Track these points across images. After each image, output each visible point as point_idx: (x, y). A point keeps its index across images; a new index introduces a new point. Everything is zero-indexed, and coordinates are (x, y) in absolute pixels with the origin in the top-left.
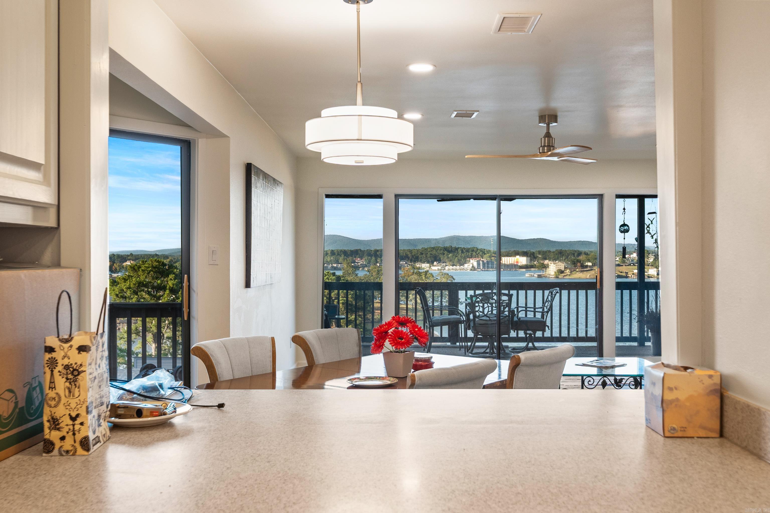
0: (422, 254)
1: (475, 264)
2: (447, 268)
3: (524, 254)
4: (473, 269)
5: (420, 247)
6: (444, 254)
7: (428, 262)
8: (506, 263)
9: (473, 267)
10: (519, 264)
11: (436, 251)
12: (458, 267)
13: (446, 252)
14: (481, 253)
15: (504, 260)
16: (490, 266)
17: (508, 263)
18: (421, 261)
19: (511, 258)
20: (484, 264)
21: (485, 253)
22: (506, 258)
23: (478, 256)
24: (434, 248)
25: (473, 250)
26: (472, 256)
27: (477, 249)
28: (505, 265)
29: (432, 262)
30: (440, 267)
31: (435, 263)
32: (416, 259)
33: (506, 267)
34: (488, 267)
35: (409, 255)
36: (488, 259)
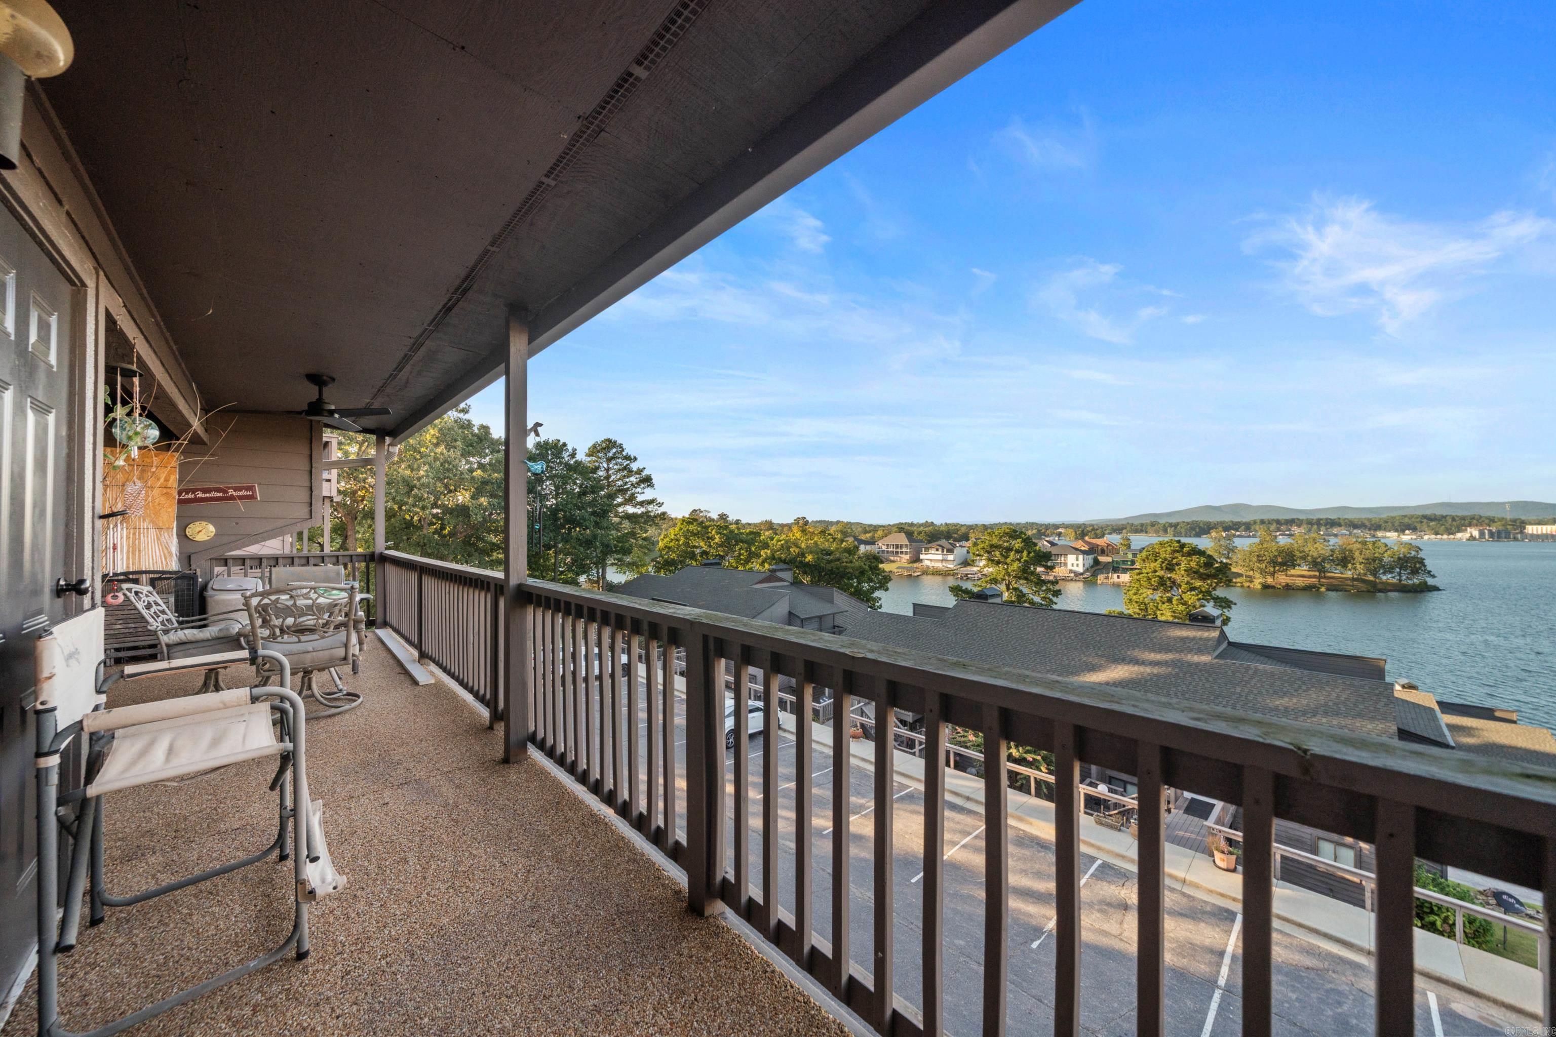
0: (1386, 522)
1: (1476, 533)
2: (1426, 537)
4: (1472, 538)
5: (1384, 516)
6: (1422, 522)
7: (1396, 531)
8: (1535, 532)
9: (1471, 536)
11: (1410, 519)
12: (1445, 537)
13: (1425, 521)
14: (1487, 521)
15: (1530, 529)
16: (1503, 535)
17: (1540, 532)
18: (1385, 530)
19: (1544, 527)
20: (1491, 534)
21: (1494, 521)
22: (1535, 527)
23: (1481, 525)
24: (1405, 516)
25: (1473, 518)
26: (1470, 525)
27: (1481, 517)
28: (1532, 535)
29: (1403, 531)
30: (1414, 537)
31: (1407, 532)
32: (1378, 527)
33: (1535, 537)
34: (1499, 537)
35: (1367, 523)
36: (1501, 528)
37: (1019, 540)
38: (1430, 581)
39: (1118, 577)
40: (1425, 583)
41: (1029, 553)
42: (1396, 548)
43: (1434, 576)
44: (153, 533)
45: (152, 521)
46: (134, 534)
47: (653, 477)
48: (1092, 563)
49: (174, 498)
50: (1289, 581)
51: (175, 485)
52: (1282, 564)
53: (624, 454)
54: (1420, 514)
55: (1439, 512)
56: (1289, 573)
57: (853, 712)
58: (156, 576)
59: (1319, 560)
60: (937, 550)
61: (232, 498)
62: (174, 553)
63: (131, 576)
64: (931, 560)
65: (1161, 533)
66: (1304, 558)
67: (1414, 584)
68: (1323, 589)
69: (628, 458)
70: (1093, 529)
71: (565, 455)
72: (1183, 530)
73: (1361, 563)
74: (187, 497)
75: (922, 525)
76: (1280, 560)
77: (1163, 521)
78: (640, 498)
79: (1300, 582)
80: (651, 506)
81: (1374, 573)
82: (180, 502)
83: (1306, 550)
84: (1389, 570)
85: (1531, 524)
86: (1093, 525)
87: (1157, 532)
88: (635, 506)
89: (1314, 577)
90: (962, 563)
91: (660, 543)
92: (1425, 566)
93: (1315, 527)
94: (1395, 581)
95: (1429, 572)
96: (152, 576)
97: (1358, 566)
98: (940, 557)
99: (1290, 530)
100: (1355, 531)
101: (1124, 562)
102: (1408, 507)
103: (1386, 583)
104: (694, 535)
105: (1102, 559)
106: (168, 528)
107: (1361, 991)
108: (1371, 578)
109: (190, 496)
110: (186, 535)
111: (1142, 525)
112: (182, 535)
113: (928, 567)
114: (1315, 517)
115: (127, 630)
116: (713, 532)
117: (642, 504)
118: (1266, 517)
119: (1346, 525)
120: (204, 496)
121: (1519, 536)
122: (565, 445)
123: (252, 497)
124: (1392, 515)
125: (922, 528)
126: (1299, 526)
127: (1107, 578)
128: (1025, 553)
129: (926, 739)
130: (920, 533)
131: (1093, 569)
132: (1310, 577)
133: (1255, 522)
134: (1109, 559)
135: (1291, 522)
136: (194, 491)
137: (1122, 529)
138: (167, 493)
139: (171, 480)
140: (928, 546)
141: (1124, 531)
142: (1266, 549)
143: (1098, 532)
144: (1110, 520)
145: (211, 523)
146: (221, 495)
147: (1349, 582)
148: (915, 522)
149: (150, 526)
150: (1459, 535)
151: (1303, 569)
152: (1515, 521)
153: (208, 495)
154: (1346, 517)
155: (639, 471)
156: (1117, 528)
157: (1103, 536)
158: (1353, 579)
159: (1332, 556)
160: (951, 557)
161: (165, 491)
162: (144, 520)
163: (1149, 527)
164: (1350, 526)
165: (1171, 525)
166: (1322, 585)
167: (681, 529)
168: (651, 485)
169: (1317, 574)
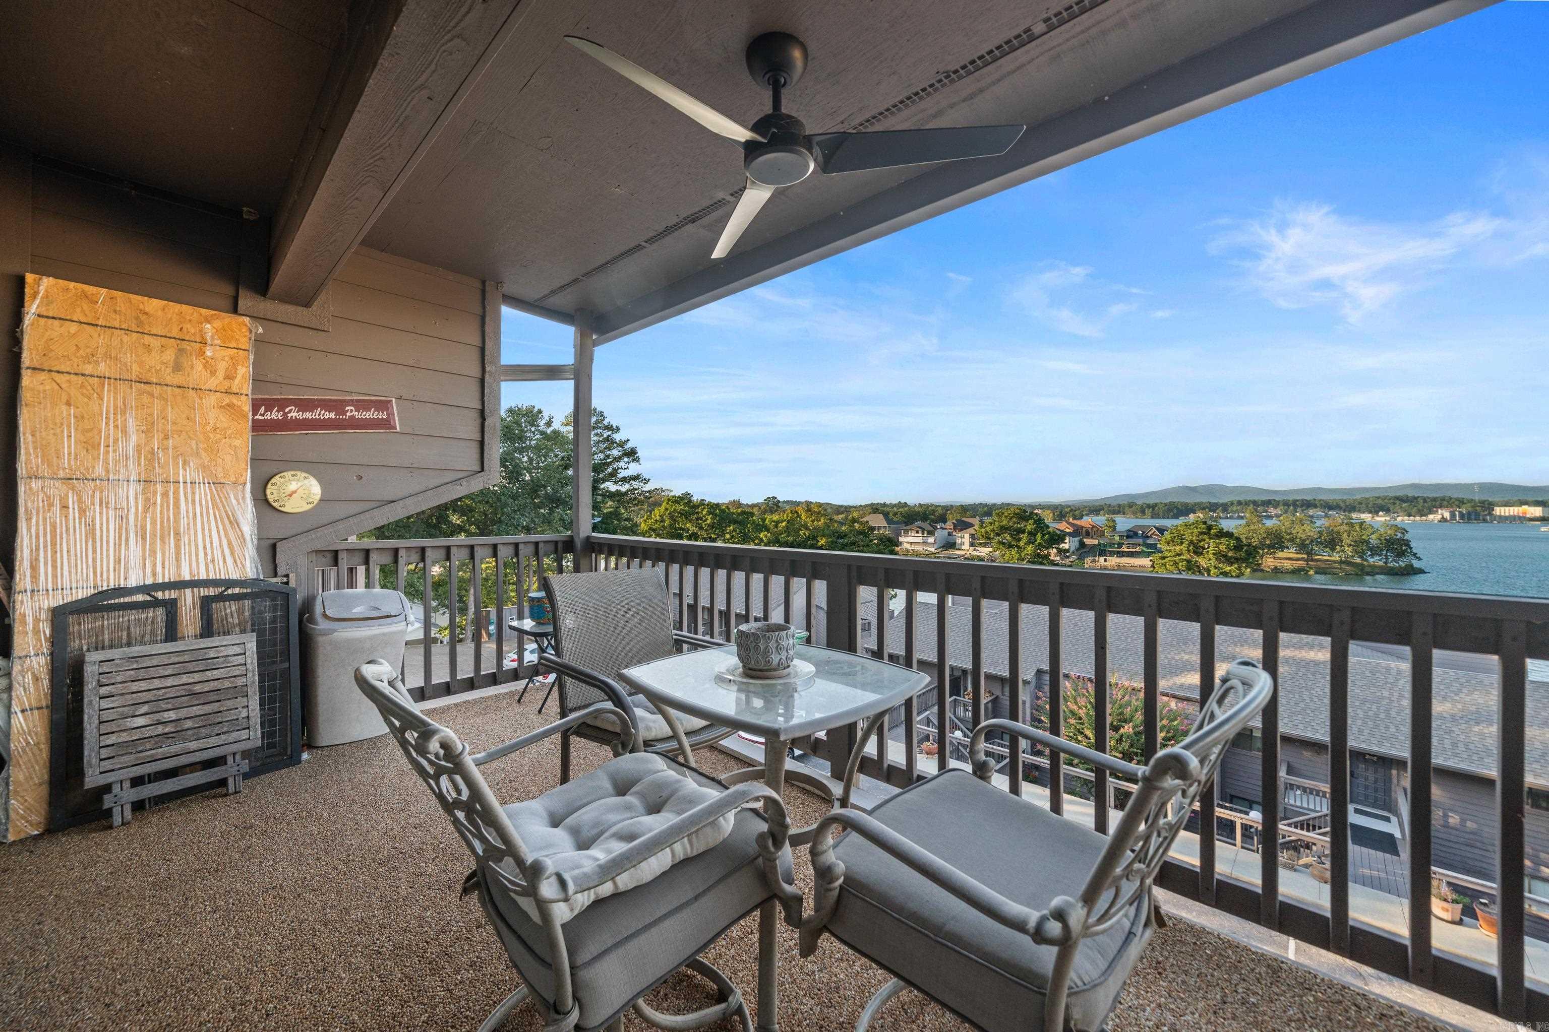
0: (1360, 503)
1: (1447, 515)
2: (1399, 519)
3: (1537, 503)
4: (1444, 520)
5: (1358, 497)
6: (1394, 504)
7: (1370, 512)
8: (1503, 514)
9: (1443, 518)
10: (1528, 516)
11: (1383, 500)
12: (1418, 518)
13: (1398, 502)
14: (1457, 503)
15: (1499, 511)
16: (1473, 517)
17: (1507, 514)
18: (1359, 511)
19: (1512, 509)
20: (1462, 516)
21: (1464, 503)
22: (1502, 509)
23: (1452, 507)
24: (1378, 498)
25: (1444, 500)
26: (1441, 507)
27: (1451, 499)
28: (1500, 517)
29: (1377, 513)
30: (1388, 518)
31: (1381, 513)
32: (1352, 508)
33: (1503, 519)
34: (1469, 519)
35: (1342, 504)
36: (1470, 509)
37: (1030, 522)
38: (1416, 564)
39: (1105, 560)
40: (1412, 565)
41: (1043, 535)
42: (1382, 530)
43: (1419, 559)
44: (203, 492)
45: (204, 468)
46: (165, 495)
47: (638, 450)
48: (1077, 546)
49: (245, 416)
50: (1278, 564)
51: (247, 388)
52: (1270, 547)
53: (606, 422)
54: (1393, 495)
55: (1411, 493)
56: (1277, 555)
57: (919, 722)
58: (212, 591)
59: (1307, 542)
60: (917, 532)
61: (354, 424)
62: (248, 538)
63: (159, 595)
64: (911, 543)
65: (1139, 515)
66: (1292, 540)
67: (1400, 567)
68: (1311, 572)
69: (609, 428)
70: (1071, 511)
71: (542, 423)
72: (1161, 512)
73: (1349, 545)
74: (268, 416)
75: (895, 505)
76: (1268, 542)
77: (1139, 502)
78: (623, 474)
79: (1288, 565)
80: (636, 483)
81: (1362, 555)
82: (258, 427)
83: (1294, 532)
84: (1375, 551)
86: (1069, 506)
87: (1134, 513)
88: (616, 483)
89: (1302, 559)
90: (943, 547)
91: (643, 525)
92: (1411, 548)
93: (1292, 508)
94: (1381, 563)
95: (1415, 554)
96: (204, 592)
97: (1346, 548)
98: (920, 540)
99: (1267, 512)
100: (1330, 512)
101: (1111, 545)
102: (1379, 488)
103: (1373, 566)
104: (681, 514)
105: (1088, 541)
106: (235, 483)
108: (1358, 560)
109: (275, 415)
110: (266, 501)
111: (1119, 506)
112: (262, 501)
113: (907, 550)
114: (1291, 498)
115: (160, 729)
116: (704, 513)
117: (624, 480)
118: (1242, 498)
119: (1321, 506)
120: (301, 416)
121: (1488, 518)
122: (540, 412)
123: (387, 424)
124: (1367, 495)
125: (895, 509)
126: (1276, 507)
127: (1094, 561)
128: (1039, 536)
129: (1010, 753)
130: (895, 514)
131: (1079, 552)
132: (1298, 560)
133: (1232, 504)
134: (1096, 542)
135: (1268, 503)
136: (282, 404)
137: (1099, 510)
138: (230, 406)
139: (239, 377)
140: (908, 528)
141: (1102, 512)
142: (1255, 531)
143: (1077, 512)
144: (1086, 501)
145: (314, 476)
146: (332, 415)
147: (1337, 565)
148: (888, 502)
149: (199, 477)
150: (1431, 517)
151: (1291, 553)
152: (1483, 502)
153: (308, 415)
154: (1320, 498)
155: (622, 444)
156: (1095, 509)
157: (1081, 518)
158: (1341, 562)
159: (1320, 537)
160: (931, 540)
161: (227, 400)
162: (185, 463)
163: (1126, 509)
164: (1325, 507)
165: (1149, 506)
166: (1311, 568)
167: (667, 509)
168: (636, 460)
169: (1306, 556)
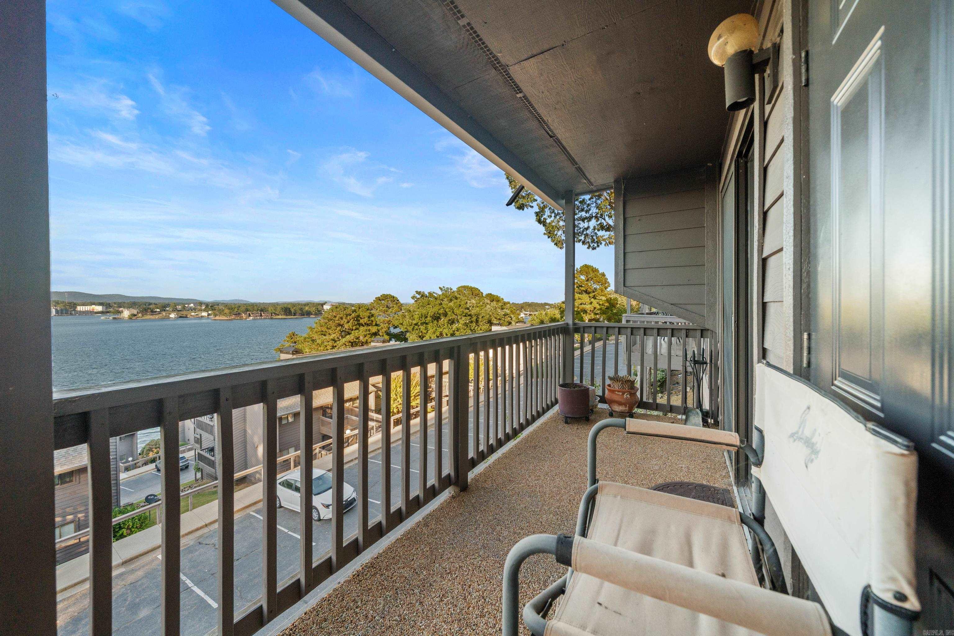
85: (79, 305)
107: (131, 584)
